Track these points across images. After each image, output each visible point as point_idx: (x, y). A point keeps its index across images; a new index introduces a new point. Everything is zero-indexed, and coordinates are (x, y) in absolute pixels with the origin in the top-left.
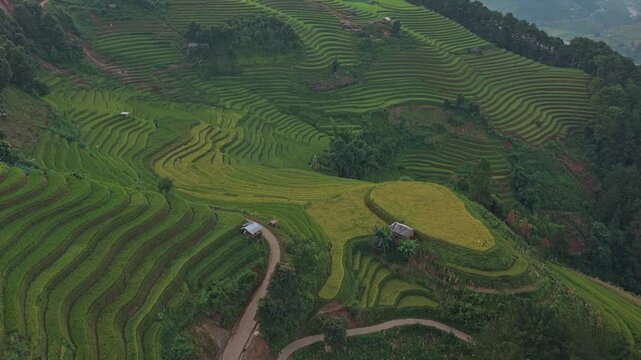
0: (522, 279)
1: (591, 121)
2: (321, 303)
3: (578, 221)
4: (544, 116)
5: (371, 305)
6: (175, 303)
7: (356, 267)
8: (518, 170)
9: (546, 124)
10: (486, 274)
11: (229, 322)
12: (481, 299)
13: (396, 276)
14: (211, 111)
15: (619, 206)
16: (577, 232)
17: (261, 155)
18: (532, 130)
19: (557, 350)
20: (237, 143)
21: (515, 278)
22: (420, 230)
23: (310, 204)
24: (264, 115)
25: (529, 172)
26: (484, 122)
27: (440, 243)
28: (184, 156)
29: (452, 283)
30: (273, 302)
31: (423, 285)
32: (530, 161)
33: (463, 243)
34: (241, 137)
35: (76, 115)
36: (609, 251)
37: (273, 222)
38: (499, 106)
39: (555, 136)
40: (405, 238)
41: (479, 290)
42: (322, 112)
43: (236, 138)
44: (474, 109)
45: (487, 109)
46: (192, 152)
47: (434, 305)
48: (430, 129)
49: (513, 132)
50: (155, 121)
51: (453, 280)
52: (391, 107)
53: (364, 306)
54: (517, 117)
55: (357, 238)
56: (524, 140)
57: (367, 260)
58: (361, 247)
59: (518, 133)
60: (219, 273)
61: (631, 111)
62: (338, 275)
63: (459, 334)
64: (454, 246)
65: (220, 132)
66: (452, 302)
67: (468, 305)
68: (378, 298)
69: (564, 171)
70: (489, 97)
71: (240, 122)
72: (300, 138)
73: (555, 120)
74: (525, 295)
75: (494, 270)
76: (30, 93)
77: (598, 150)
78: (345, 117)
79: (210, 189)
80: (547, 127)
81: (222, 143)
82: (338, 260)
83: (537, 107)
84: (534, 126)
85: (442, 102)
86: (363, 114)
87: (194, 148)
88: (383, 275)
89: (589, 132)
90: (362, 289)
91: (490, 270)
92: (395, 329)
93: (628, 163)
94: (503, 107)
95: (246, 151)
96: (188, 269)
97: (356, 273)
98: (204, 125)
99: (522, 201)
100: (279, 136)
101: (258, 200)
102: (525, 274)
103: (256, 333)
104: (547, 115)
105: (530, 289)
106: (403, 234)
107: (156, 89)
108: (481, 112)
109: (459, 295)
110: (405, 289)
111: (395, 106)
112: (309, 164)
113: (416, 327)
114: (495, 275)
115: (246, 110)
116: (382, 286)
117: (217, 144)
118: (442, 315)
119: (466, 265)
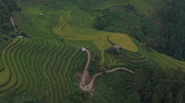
0: (144, 58)
1: (163, 9)
2: (100, 66)
3: (158, 37)
4: (151, 8)
5: (111, 65)
6: (71, 69)
7: (107, 57)
8: (143, 25)
9: (151, 11)
10: (136, 57)
11: (81, 72)
12: (135, 63)
13: (116, 58)
14: (62, 11)
15: (168, 33)
16: (157, 40)
17: (78, 24)
18: (147, 13)
19: (151, 75)
20: (71, 21)
21: (142, 58)
22: (121, 47)
23: (94, 40)
24: (77, 11)
25: (146, 25)
26: (135, 12)
27: (125, 50)
28: (59, 26)
29: (129, 60)
30: (91, 68)
31: (122, 60)
32: (146, 22)
33: (131, 50)
34: (72, 19)
35: (29, 16)
36: (165, 45)
37: (88, 47)
38: (139, 6)
39: (153, 14)
40: (117, 49)
41: (134, 61)
42: (92, 9)
43: (71, 20)
44: (132, 8)
45: (136, 8)
46: (61, 25)
47: (124, 64)
48: (121, 13)
49: (142, 14)
50: (49, 16)
51: (129, 59)
52: (110, 7)
53: (109, 66)
54: (144, 9)
55: (106, 49)
56: (145, 16)
57: (109, 54)
58: (107, 51)
59: (144, 14)
60: (78, 61)
61: (174, 7)
62: (103, 59)
63: (130, 71)
64: (129, 51)
65: (67, 18)
66: (128, 64)
67: (132, 65)
68: (112, 64)
69: (155, 24)
70: (136, 4)
71: (71, 14)
72: (86, 18)
73: (154, 9)
74: (145, 62)
75: (138, 56)
76: (17, 11)
77: (164, 18)
78: (98, 11)
79: (69, 36)
80: (151, 12)
81: (68, 21)
82: (103, 55)
83: (149, 5)
84: (148, 12)
85: (124, 5)
86: (103, 10)
87: (61, 24)
88: (113, 58)
89: (162, 13)
90: (108, 61)
91: (137, 56)
92: (116, 70)
93: (171, 22)
94: (140, 6)
95: (74, 23)
96: (72, 60)
97: (107, 58)
98: (62, 16)
99: (144, 33)
100: (81, 17)
101: (81, 39)
102: (145, 57)
103: (88, 74)
104: (152, 8)
105: (146, 60)
106: (117, 48)
107: (46, 5)
108: (134, 8)
109: (130, 62)
110: (118, 61)
111: (111, 7)
112: (91, 26)
113: (121, 70)
114: (138, 58)
115: (72, 10)
116: (113, 60)
117: (67, 22)
118: (126, 67)
119: (132, 55)
